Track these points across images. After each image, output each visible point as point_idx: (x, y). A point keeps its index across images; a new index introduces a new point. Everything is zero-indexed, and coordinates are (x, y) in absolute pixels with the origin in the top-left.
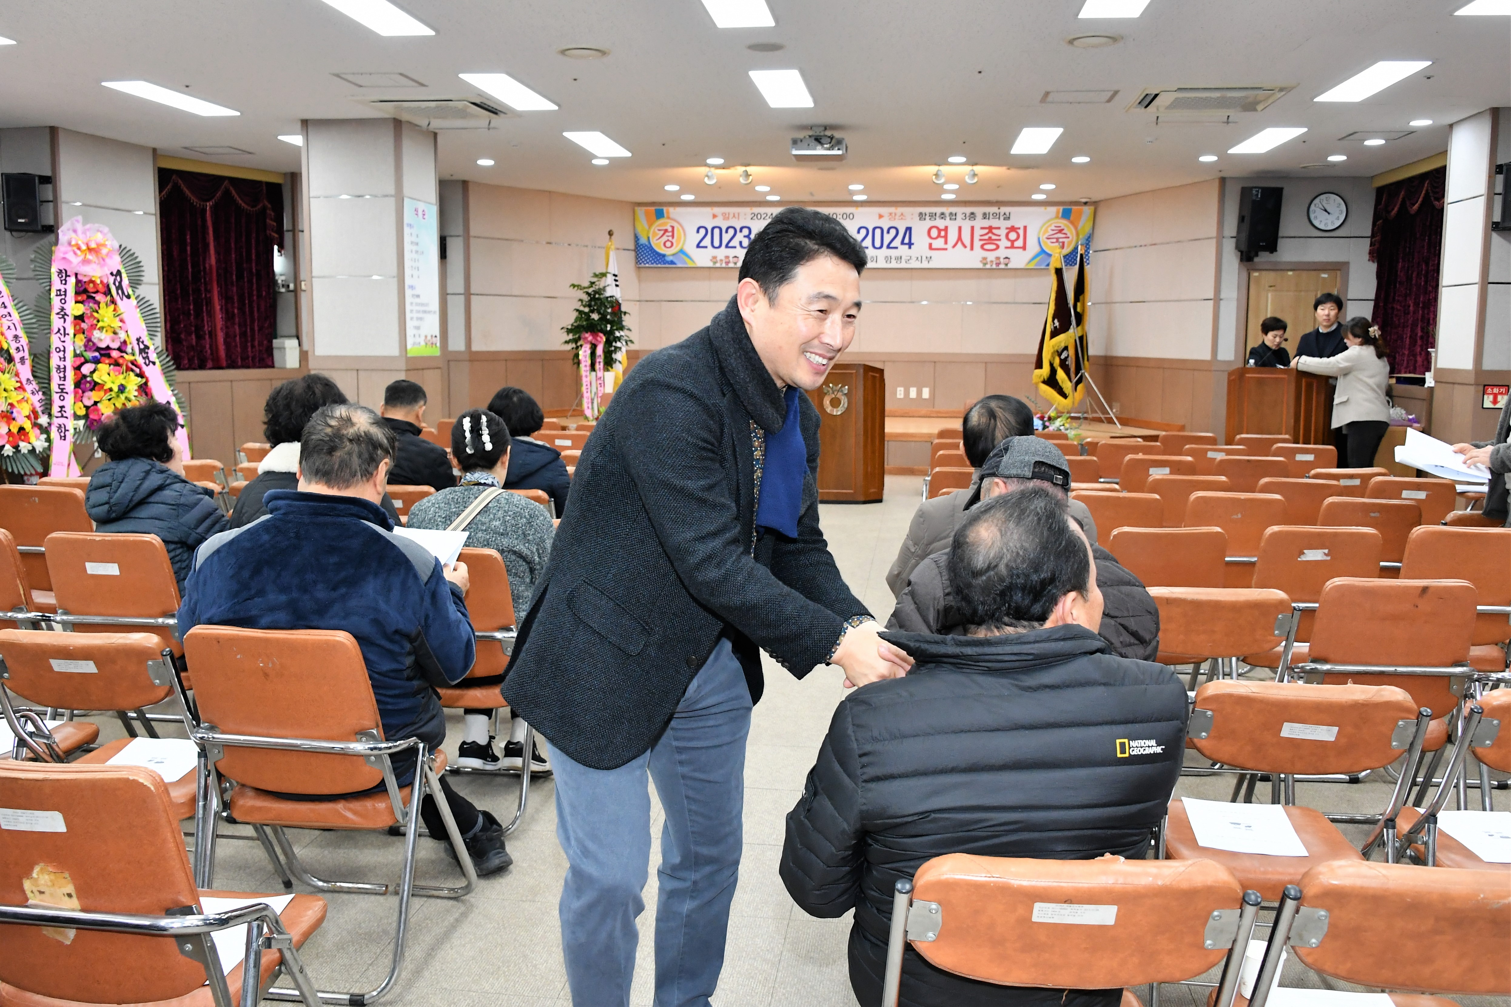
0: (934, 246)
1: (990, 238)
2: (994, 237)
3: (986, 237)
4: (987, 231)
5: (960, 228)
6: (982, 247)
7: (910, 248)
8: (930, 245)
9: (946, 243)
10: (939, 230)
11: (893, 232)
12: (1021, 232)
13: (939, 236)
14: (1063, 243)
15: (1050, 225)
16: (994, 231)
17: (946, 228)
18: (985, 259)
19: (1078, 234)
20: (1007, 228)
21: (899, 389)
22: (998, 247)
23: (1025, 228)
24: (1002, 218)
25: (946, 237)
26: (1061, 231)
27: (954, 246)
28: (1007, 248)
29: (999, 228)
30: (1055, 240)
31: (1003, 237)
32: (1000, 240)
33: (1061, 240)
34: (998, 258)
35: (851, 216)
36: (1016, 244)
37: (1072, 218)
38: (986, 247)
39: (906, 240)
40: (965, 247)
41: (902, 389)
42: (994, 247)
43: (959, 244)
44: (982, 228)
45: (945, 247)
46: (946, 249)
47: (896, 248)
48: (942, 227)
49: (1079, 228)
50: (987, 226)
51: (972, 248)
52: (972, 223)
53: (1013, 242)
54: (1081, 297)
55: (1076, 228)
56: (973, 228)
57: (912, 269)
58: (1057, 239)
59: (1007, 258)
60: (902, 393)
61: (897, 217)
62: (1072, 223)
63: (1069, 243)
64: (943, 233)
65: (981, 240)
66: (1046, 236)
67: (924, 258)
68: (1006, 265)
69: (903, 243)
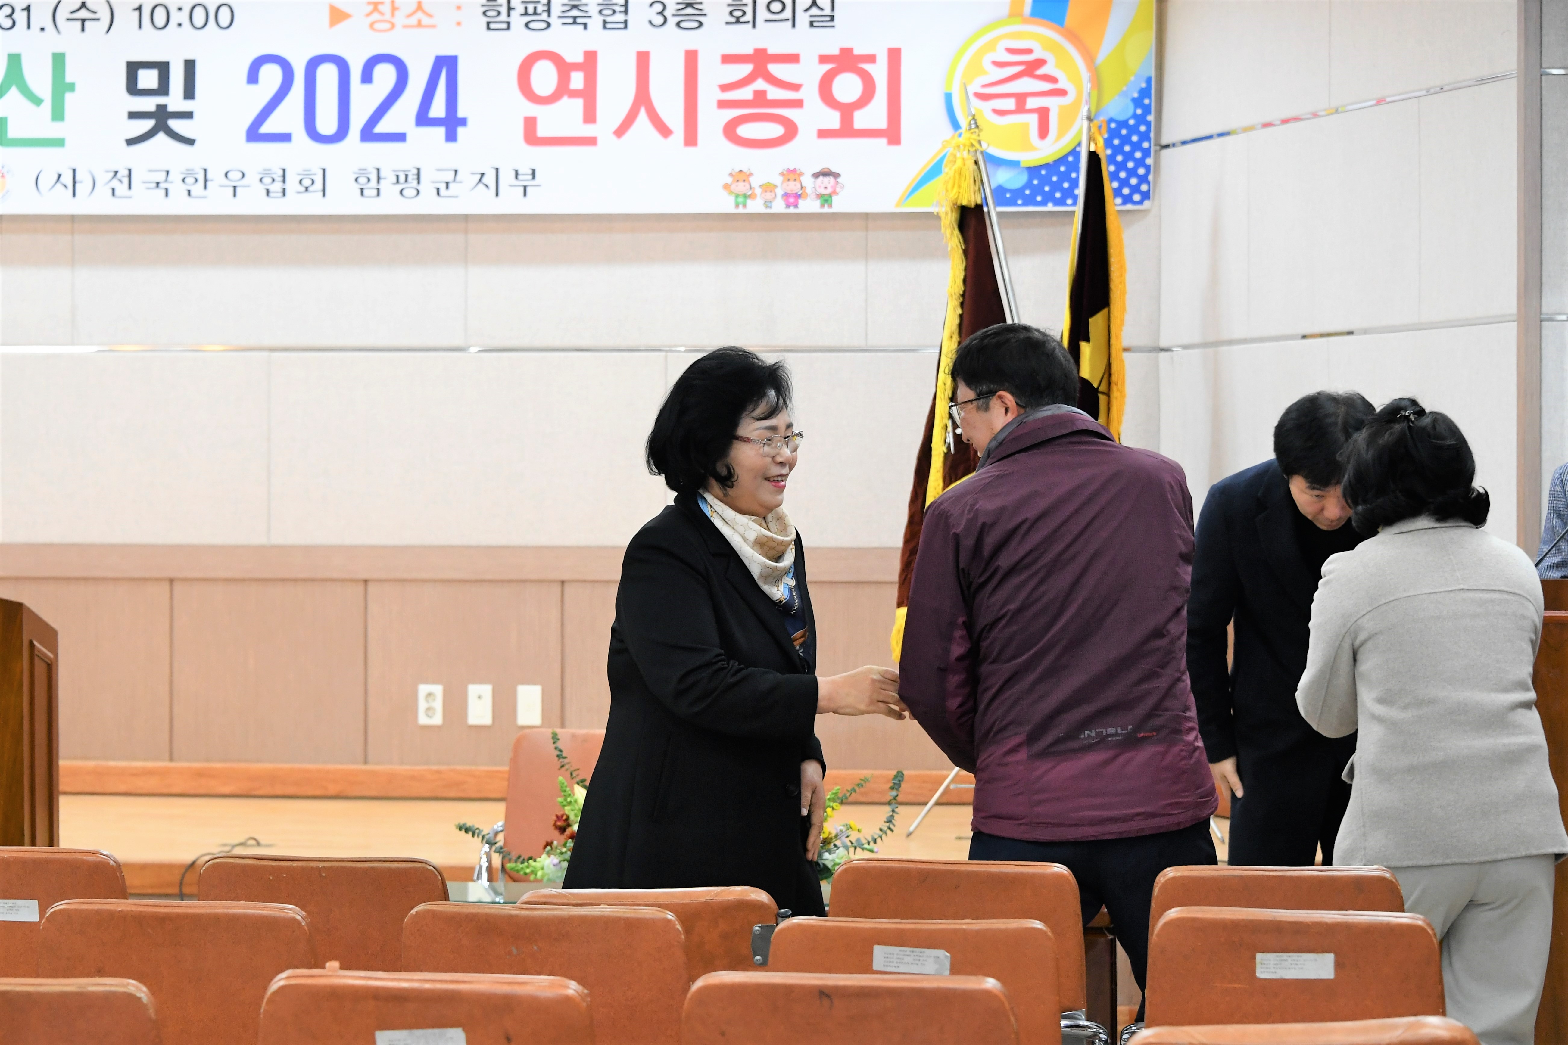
0: (542, 131)
1: (760, 98)
2: (774, 93)
3: (746, 94)
4: (746, 69)
5: (643, 59)
6: (730, 131)
7: (451, 137)
8: (530, 124)
9: (590, 116)
10: (564, 68)
11: (385, 75)
12: (879, 71)
13: (562, 90)
14: (1043, 114)
15: (991, 46)
16: (776, 69)
17: (591, 57)
18: (742, 176)
19: (1096, 81)
20: (823, 59)
21: (424, 689)
22: (791, 130)
23: (894, 55)
24: (803, 19)
25: (589, 95)
26: (1032, 68)
27: (620, 132)
28: (823, 134)
29: (793, 59)
30: (1010, 104)
31: (810, 93)
32: (798, 104)
33: (1032, 103)
34: (792, 174)
35: (224, 14)
36: (862, 119)
37: (1071, 17)
38: (746, 131)
39: (438, 109)
40: (665, 131)
41: (438, 690)
42: (775, 130)
43: (643, 115)
44: (728, 59)
45: (587, 131)
46: (591, 141)
47: (400, 137)
48: (574, 56)
49: (1101, 57)
50: (748, 50)
51: (691, 139)
52: (691, 40)
53: (847, 111)
54: (1096, 323)
55: (1089, 58)
56: (691, 58)
57: (466, 218)
58: (1021, 98)
59: (826, 173)
60: (438, 704)
61: (400, 19)
62: (1073, 37)
63: (1068, 115)
64: (577, 80)
65: (723, 104)
66: (975, 87)
67: (507, 177)
68: (826, 199)
69: (423, 119)
